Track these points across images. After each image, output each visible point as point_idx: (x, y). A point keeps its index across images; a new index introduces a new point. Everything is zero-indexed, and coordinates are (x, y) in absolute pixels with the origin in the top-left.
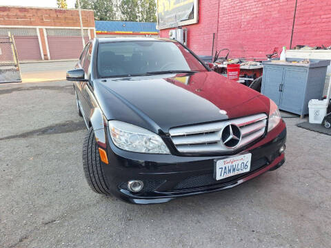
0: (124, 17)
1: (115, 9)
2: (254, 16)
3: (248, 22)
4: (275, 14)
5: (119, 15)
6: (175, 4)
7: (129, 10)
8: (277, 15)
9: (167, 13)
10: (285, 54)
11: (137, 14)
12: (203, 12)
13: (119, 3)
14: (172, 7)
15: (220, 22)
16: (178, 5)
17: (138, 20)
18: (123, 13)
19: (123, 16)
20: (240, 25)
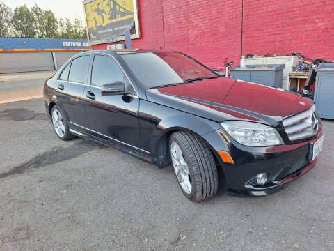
0: (19, 33)
1: (6, 24)
2: (201, 31)
3: (197, 37)
4: (222, 29)
5: (11, 31)
6: (109, 19)
7: (24, 26)
8: (224, 30)
9: (100, 28)
10: (244, 62)
11: (35, 30)
12: (145, 27)
13: (10, 18)
14: (106, 22)
15: (166, 36)
16: (114, 21)
17: (37, 36)
18: (17, 29)
19: (17, 32)
20: (187, 39)
